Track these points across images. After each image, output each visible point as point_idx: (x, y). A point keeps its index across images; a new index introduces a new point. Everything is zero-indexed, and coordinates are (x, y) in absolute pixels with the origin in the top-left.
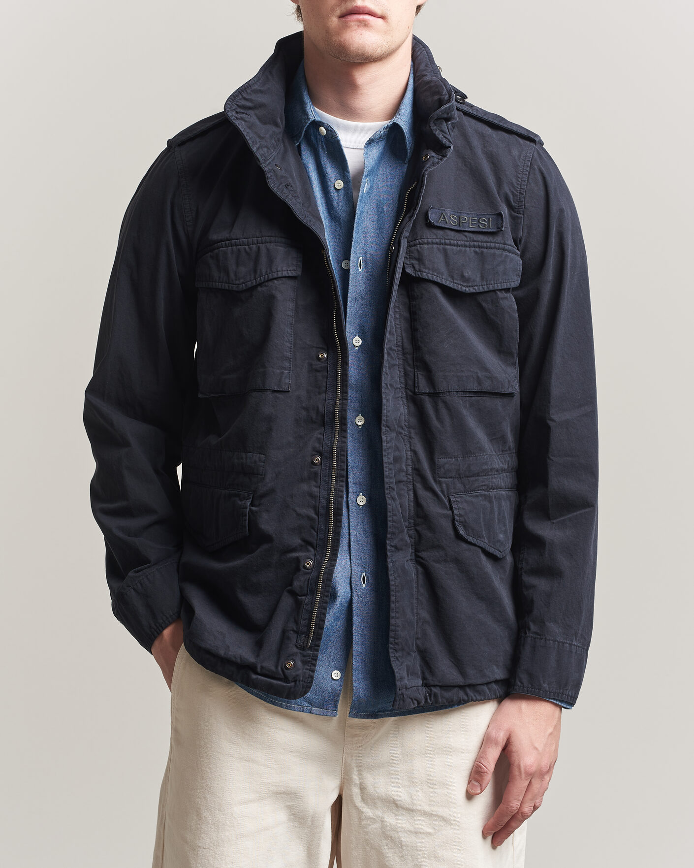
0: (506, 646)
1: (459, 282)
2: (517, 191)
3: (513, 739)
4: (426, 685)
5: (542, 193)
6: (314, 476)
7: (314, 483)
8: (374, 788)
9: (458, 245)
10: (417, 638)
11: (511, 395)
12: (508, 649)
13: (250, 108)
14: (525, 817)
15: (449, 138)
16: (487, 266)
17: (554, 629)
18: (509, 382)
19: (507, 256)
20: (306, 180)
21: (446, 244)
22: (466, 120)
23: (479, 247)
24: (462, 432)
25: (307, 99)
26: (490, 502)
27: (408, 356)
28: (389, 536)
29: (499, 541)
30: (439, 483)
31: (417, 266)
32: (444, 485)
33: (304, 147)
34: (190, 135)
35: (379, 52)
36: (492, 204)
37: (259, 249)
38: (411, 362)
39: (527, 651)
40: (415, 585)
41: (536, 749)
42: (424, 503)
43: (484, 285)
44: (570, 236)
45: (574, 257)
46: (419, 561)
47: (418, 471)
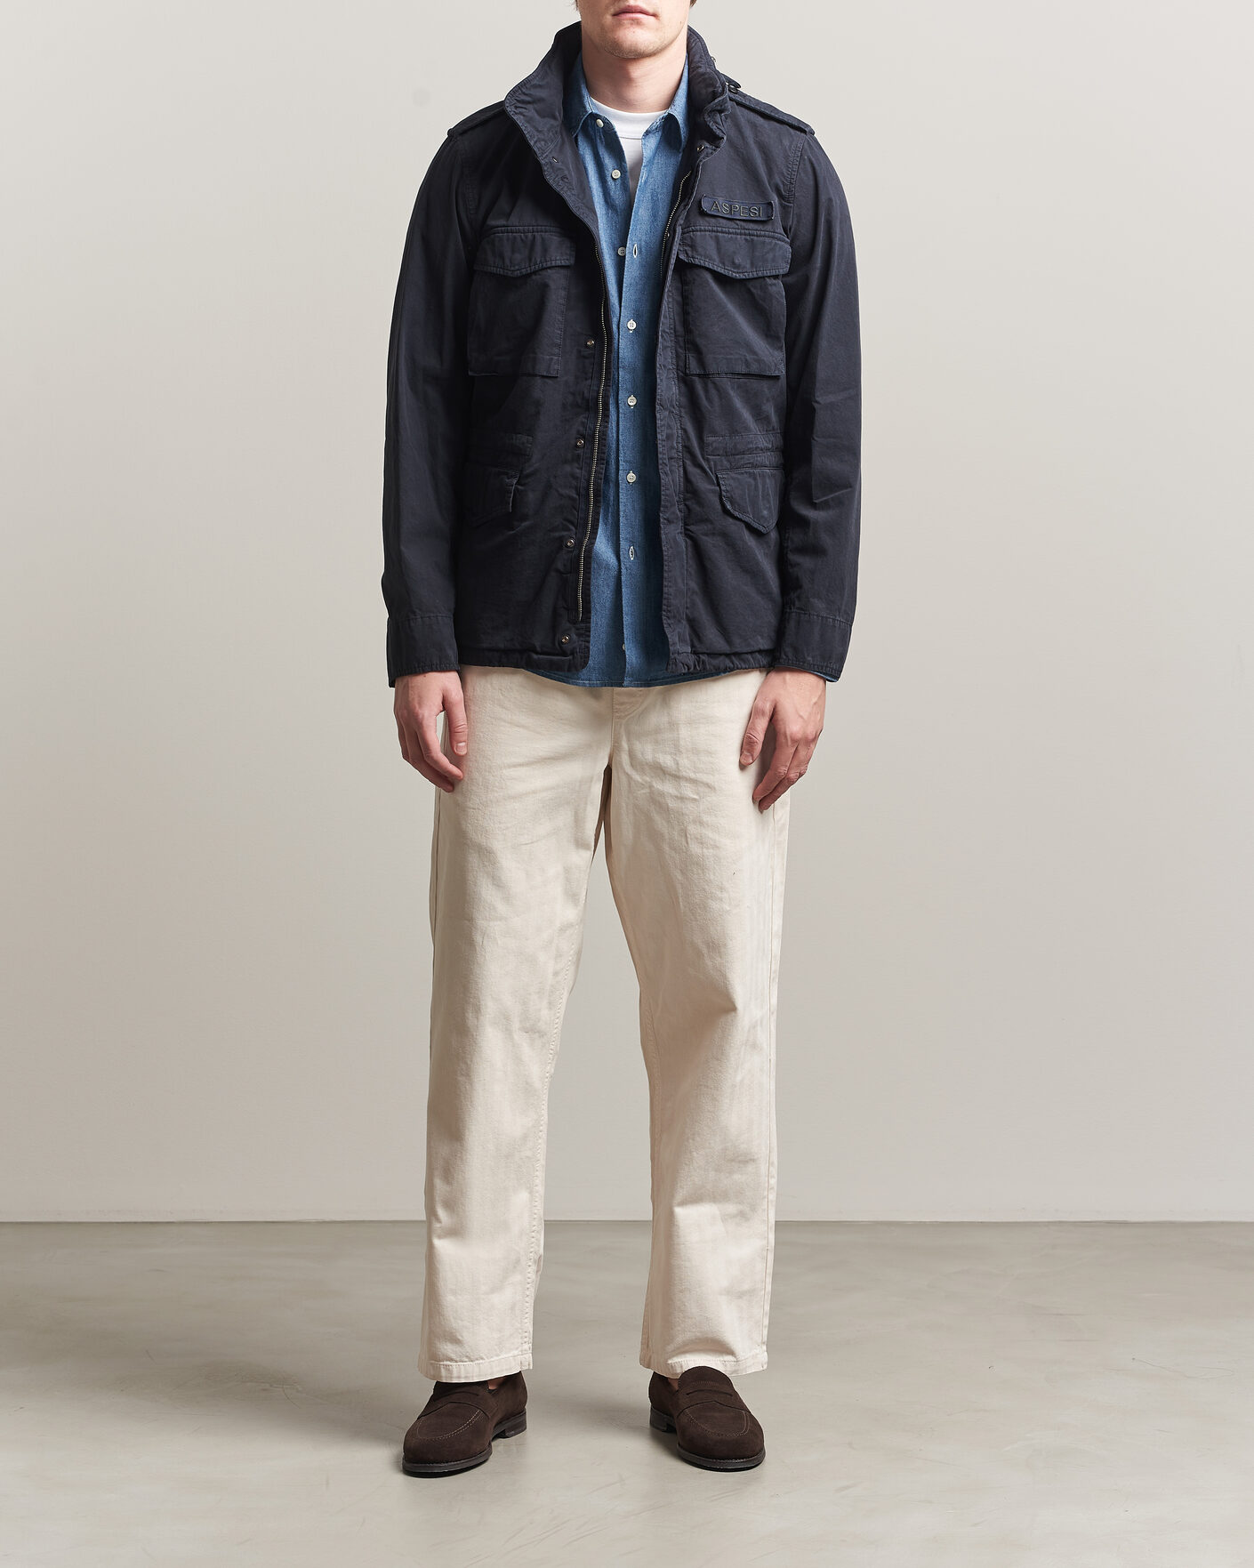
0: (769, 619)
1: (730, 269)
2: (787, 181)
3: (779, 708)
4: (695, 653)
5: (812, 183)
6: (577, 458)
7: (577, 465)
8: (642, 754)
9: (729, 233)
10: (687, 608)
11: (777, 378)
12: (772, 621)
13: (529, 103)
14: (791, 782)
15: (722, 129)
16: (757, 254)
17: (819, 605)
18: (776, 365)
19: (776, 244)
20: (582, 171)
21: (717, 232)
22: (739, 110)
23: (750, 235)
24: (729, 412)
25: (585, 92)
26: (755, 479)
27: (680, 339)
28: (662, 509)
29: (763, 517)
30: (708, 460)
31: (690, 253)
32: (712, 463)
33: (580, 139)
34: (470, 124)
35: (651, 48)
36: (762, 192)
37: (534, 237)
38: (682, 344)
39: (792, 625)
40: (685, 556)
41: (801, 717)
42: (693, 479)
43: (754, 272)
44: (838, 221)
45: (842, 245)
46: (688, 534)
47: (688, 449)
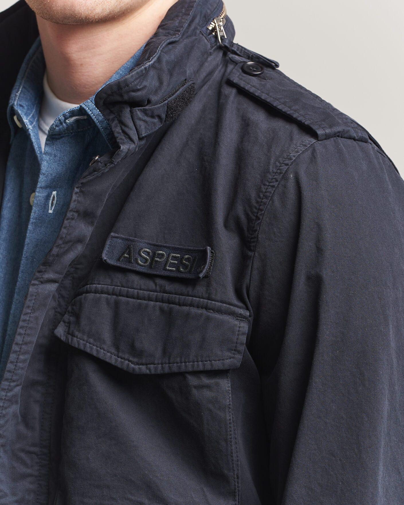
1: (126, 356)
2: (253, 212)
9: (138, 298)
16: (175, 334)
19: (208, 319)
21: (121, 295)
23: (169, 302)
43: (166, 363)
